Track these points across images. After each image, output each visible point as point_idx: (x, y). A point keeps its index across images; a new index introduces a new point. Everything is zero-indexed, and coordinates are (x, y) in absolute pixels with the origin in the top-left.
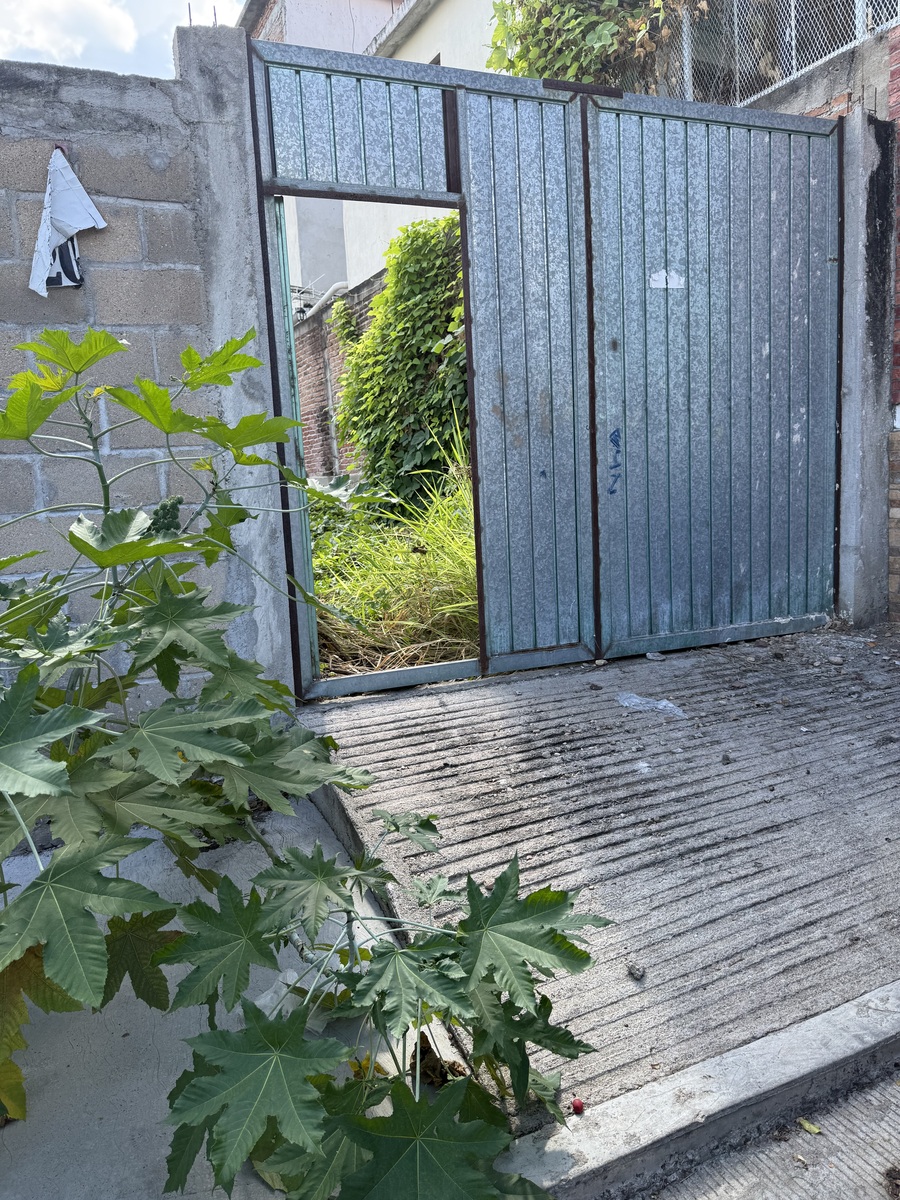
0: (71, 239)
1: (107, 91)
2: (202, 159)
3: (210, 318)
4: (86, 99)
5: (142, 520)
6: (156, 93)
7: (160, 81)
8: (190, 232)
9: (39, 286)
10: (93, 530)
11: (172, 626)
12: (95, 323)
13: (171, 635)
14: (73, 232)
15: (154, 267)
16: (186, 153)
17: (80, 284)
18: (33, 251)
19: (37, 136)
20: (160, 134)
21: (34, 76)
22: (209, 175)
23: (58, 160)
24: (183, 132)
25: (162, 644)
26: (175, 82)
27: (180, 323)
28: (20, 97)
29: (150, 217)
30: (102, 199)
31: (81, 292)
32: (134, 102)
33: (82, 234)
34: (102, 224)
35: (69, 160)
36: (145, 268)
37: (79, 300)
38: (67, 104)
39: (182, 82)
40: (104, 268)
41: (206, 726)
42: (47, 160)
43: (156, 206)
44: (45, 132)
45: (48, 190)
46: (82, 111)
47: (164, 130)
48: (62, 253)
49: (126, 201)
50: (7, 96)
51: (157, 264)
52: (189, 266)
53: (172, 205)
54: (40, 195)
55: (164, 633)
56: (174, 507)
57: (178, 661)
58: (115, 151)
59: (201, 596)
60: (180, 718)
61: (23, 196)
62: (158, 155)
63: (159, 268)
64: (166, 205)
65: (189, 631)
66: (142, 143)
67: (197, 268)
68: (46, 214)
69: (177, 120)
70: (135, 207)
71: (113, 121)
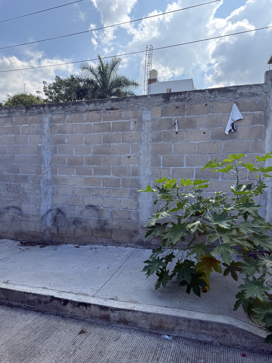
0: (235, 122)
1: (247, 89)
2: (268, 100)
3: (265, 137)
4: (242, 91)
5: (244, 187)
6: (259, 87)
7: (260, 84)
8: (263, 117)
9: (227, 132)
10: (235, 188)
11: (248, 208)
12: (237, 139)
13: (247, 209)
14: (235, 120)
15: (253, 126)
16: (264, 99)
17: (235, 131)
18: (227, 125)
19: (231, 101)
20: (259, 96)
21: (232, 89)
22: (269, 104)
23: (235, 105)
24: (264, 95)
25: (245, 211)
26: (264, 84)
27: (257, 138)
28: (228, 93)
29: (253, 115)
30: (243, 112)
31: (235, 132)
32: (253, 90)
33: (237, 121)
34: (242, 118)
35: (237, 105)
36: (251, 126)
37: (235, 134)
38: (238, 93)
39: (266, 84)
40: (241, 127)
41: (252, 226)
42: (232, 106)
43: (255, 112)
44: (232, 100)
45: (232, 112)
46: (241, 94)
47: (260, 95)
48: (233, 125)
49: (248, 112)
50: (226, 94)
51: (254, 125)
52: (261, 125)
53: (259, 112)
54: (229, 113)
55: (246, 209)
56: (251, 185)
57: (247, 215)
58: (247, 102)
59: (254, 203)
60: (247, 224)
61: (226, 114)
62: (257, 101)
63: (254, 126)
64: (258, 112)
65: (251, 209)
66: (254, 99)
67: (263, 125)
68: (230, 117)
69: (263, 92)
70: (250, 113)
71: (248, 95)
